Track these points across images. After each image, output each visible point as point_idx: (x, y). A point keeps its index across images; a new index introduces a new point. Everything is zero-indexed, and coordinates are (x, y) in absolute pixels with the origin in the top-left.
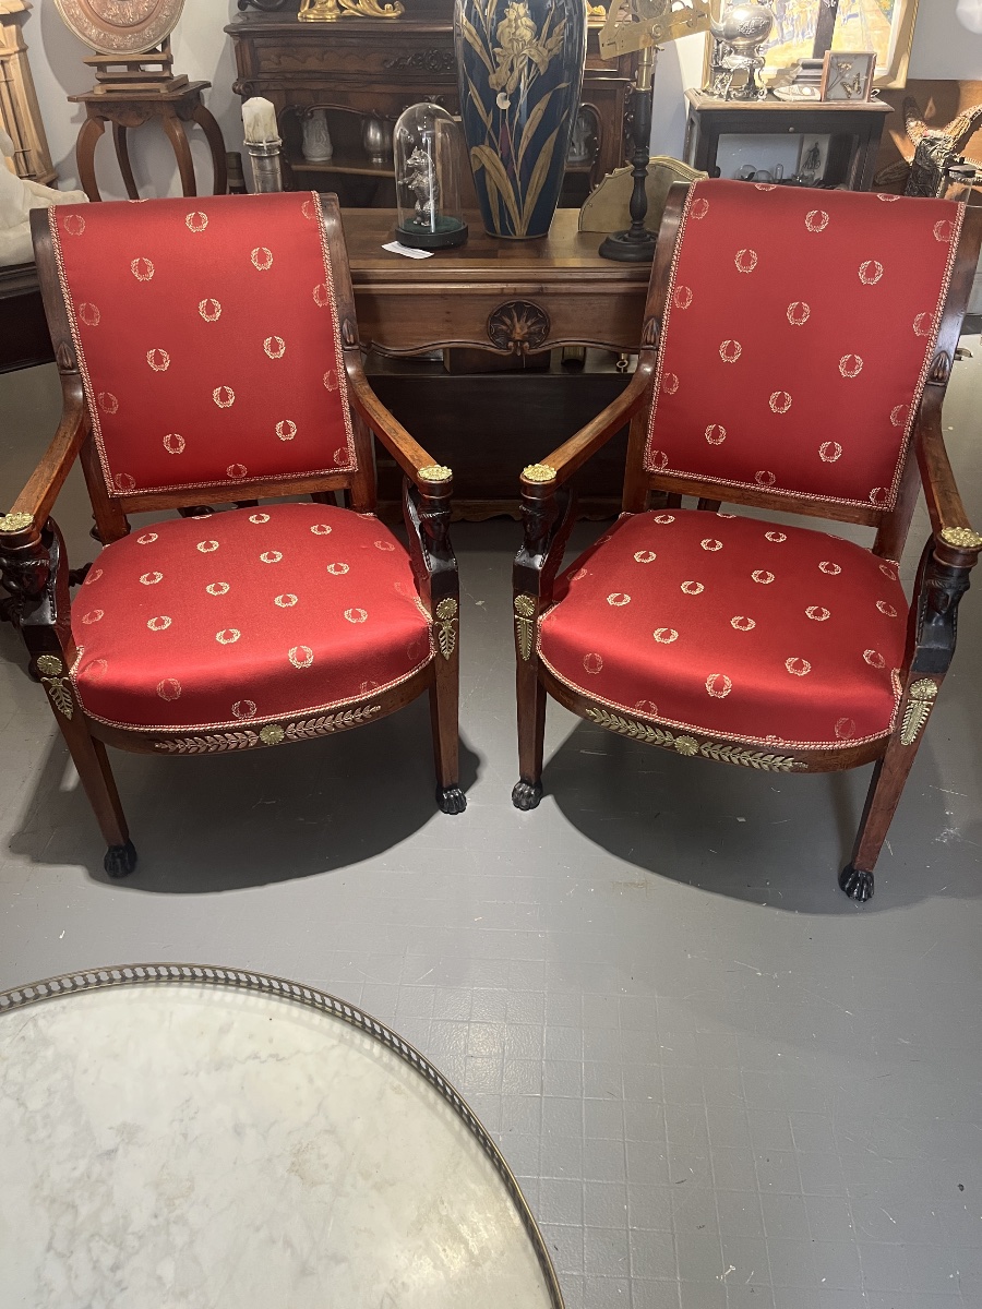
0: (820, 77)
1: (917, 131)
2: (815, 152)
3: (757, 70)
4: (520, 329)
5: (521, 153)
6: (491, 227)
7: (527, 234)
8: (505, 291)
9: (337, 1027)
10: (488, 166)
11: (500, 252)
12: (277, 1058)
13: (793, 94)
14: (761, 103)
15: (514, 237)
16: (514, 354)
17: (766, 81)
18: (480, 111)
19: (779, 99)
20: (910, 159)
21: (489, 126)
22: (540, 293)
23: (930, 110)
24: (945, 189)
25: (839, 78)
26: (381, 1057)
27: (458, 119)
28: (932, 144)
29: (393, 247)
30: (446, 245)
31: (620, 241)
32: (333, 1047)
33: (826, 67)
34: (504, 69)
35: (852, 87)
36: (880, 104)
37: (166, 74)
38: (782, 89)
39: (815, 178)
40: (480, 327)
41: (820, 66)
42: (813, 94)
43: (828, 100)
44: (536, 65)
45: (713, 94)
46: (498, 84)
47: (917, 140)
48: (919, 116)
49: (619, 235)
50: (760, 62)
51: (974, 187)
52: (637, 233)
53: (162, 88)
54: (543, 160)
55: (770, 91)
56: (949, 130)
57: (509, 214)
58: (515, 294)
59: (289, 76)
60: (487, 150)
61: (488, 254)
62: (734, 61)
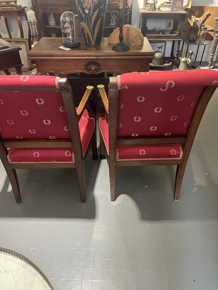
0: (170, 5)
1: (194, 18)
2: (170, 24)
3: (156, 4)
4: (93, 68)
5: (92, 24)
6: (86, 42)
7: (95, 44)
8: (89, 59)
9: (23, 263)
10: (84, 27)
11: (88, 49)
12: (6, 272)
13: (164, 9)
14: (157, 11)
15: (92, 45)
16: (92, 74)
17: (158, 6)
18: (81, 13)
19: (161, 11)
20: (192, 25)
21: (84, 17)
22: (97, 59)
23: (197, 13)
24: (200, 32)
25: (175, 6)
26: (33, 271)
27: (77, 15)
28: (197, 21)
29: (62, 47)
30: (75, 47)
31: (117, 46)
32: (21, 268)
33: (172, 3)
34: (87, 3)
35: (178, 8)
36: (185, 12)
37: (15, 5)
38: (162, 8)
39: (170, 29)
40: (83, 67)
41: (171, 3)
42: (169, 10)
43: (172, 11)
44: (94, 2)
45: (145, 9)
46: (85, 7)
47: (194, 21)
48: (194, 15)
49: (117, 44)
50: (156, 2)
51: (207, 32)
52: (121, 44)
53: (14, 8)
54: (98, 26)
55: (159, 9)
56: (201, 18)
57: (90, 39)
58: (91, 59)
59: (44, 5)
60: (84, 23)
61: (86, 49)
62: (150, 2)
